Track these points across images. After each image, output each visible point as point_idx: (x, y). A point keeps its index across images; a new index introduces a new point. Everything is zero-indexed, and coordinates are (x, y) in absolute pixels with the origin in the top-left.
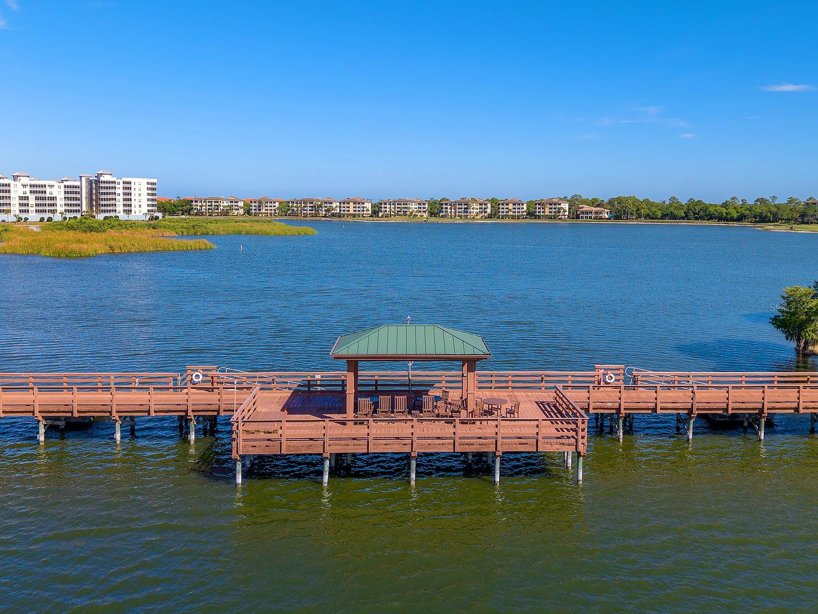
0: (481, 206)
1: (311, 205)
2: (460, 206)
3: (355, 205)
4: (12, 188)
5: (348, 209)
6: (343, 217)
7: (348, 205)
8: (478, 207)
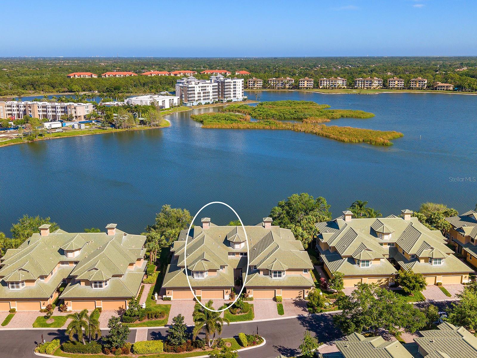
0: (379, 82)
1: (282, 82)
2: (367, 82)
3: (308, 83)
4: (195, 89)
5: (304, 85)
6: (301, 89)
7: (304, 83)
8: (377, 82)
